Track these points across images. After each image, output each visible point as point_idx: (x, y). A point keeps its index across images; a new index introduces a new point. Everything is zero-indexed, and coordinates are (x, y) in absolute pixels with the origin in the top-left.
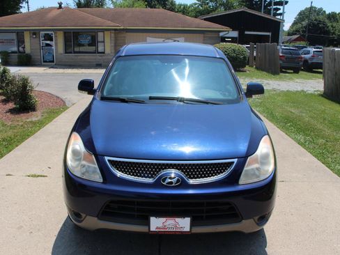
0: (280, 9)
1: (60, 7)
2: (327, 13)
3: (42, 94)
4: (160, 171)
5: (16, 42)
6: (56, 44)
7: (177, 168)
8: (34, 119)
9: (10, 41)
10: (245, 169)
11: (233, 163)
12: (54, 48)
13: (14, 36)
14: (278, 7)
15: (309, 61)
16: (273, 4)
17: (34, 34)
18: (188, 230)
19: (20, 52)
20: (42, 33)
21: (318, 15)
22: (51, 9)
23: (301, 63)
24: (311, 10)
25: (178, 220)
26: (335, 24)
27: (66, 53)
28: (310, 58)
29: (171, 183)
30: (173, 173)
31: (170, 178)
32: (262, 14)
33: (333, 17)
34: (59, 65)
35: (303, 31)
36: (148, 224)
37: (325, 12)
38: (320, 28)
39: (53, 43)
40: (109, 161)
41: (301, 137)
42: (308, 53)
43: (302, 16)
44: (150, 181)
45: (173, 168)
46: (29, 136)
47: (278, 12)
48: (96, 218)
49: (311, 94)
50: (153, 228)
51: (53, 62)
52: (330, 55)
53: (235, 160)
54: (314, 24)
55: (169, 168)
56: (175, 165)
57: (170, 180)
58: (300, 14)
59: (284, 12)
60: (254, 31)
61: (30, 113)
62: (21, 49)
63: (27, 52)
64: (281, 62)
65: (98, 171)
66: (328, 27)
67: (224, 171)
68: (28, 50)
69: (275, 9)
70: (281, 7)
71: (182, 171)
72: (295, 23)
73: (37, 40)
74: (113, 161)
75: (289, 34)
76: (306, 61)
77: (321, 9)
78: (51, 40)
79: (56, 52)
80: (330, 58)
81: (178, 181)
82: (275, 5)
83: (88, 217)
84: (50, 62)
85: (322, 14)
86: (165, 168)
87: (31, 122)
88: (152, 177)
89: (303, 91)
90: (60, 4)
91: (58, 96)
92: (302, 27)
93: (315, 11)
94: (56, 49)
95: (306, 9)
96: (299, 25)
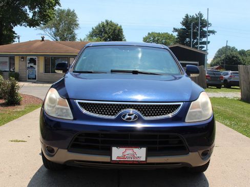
0: (204, 47)
1: (43, 40)
2: (238, 50)
3: (25, 96)
4: (120, 110)
5: (8, 63)
6: (38, 66)
7: (134, 108)
8: (18, 110)
9: (5, 63)
10: (189, 111)
11: (179, 105)
12: (36, 69)
13: (7, 59)
14: (203, 46)
15: (229, 81)
16: (199, 43)
17: (23, 58)
18: (144, 160)
19: (10, 71)
20: (29, 58)
21: (232, 51)
22: (36, 41)
23: (222, 81)
24: (227, 48)
25: (136, 150)
26: (244, 58)
27: (45, 72)
28: (229, 78)
29: (130, 119)
30: (131, 111)
31: (129, 115)
32: (191, 49)
33: (242, 53)
34: (39, 81)
35: (222, 63)
36: (110, 154)
37: (237, 50)
38: (234, 61)
39: (36, 67)
40: (79, 103)
41: (228, 122)
42: (227, 74)
43: (221, 52)
44: (113, 117)
45: (131, 108)
46: (14, 119)
47: (203, 49)
48: (66, 150)
49: (232, 99)
50: (114, 158)
51: (35, 79)
52: (244, 70)
53: (182, 104)
54: (229, 58)
55: (128, 108)
56: (133, 105)
57: (128, 117)
58: (219, 51)
59: (207, 49)
60: (186, 61)
61: (16, 106)
62: (11, 70)
63: (16, 72)
64: (207, 80)
65: (70, 111)
66: (240, 60)
67: (173, 112)
68: (17, 70)
69: (200, 47)
70: (205, 46)
71: (139, 110)
72: (215, 58)
73: (24, 63)
74: (82, 103)
75: (212, 65)
76: (226, 80)
77: (234, 48)
78: (35, 64)
79: (38, 72)
80: (245, 72)
81: (135, 117)
82: (200, 44)
83: (60, 150)
84: (33, 79)
85: (235, 51)
86: (125, 108)
87: (16, 112)
88: (114, 115)
89: (225, 97)
90: (43, 38)
91: (38, 97)
92: (221, 60)
93: (230, 49)
94: (38, 70)
95: (223, 48)
96: (219, 59)
